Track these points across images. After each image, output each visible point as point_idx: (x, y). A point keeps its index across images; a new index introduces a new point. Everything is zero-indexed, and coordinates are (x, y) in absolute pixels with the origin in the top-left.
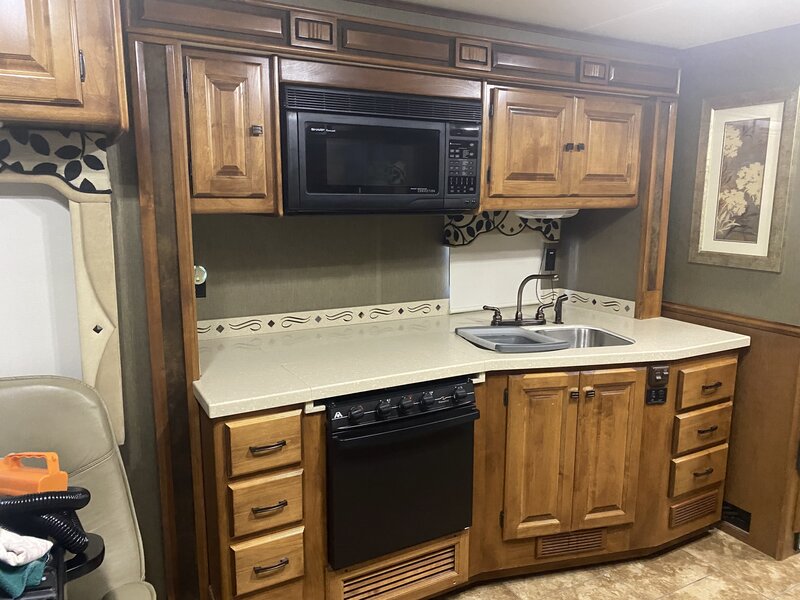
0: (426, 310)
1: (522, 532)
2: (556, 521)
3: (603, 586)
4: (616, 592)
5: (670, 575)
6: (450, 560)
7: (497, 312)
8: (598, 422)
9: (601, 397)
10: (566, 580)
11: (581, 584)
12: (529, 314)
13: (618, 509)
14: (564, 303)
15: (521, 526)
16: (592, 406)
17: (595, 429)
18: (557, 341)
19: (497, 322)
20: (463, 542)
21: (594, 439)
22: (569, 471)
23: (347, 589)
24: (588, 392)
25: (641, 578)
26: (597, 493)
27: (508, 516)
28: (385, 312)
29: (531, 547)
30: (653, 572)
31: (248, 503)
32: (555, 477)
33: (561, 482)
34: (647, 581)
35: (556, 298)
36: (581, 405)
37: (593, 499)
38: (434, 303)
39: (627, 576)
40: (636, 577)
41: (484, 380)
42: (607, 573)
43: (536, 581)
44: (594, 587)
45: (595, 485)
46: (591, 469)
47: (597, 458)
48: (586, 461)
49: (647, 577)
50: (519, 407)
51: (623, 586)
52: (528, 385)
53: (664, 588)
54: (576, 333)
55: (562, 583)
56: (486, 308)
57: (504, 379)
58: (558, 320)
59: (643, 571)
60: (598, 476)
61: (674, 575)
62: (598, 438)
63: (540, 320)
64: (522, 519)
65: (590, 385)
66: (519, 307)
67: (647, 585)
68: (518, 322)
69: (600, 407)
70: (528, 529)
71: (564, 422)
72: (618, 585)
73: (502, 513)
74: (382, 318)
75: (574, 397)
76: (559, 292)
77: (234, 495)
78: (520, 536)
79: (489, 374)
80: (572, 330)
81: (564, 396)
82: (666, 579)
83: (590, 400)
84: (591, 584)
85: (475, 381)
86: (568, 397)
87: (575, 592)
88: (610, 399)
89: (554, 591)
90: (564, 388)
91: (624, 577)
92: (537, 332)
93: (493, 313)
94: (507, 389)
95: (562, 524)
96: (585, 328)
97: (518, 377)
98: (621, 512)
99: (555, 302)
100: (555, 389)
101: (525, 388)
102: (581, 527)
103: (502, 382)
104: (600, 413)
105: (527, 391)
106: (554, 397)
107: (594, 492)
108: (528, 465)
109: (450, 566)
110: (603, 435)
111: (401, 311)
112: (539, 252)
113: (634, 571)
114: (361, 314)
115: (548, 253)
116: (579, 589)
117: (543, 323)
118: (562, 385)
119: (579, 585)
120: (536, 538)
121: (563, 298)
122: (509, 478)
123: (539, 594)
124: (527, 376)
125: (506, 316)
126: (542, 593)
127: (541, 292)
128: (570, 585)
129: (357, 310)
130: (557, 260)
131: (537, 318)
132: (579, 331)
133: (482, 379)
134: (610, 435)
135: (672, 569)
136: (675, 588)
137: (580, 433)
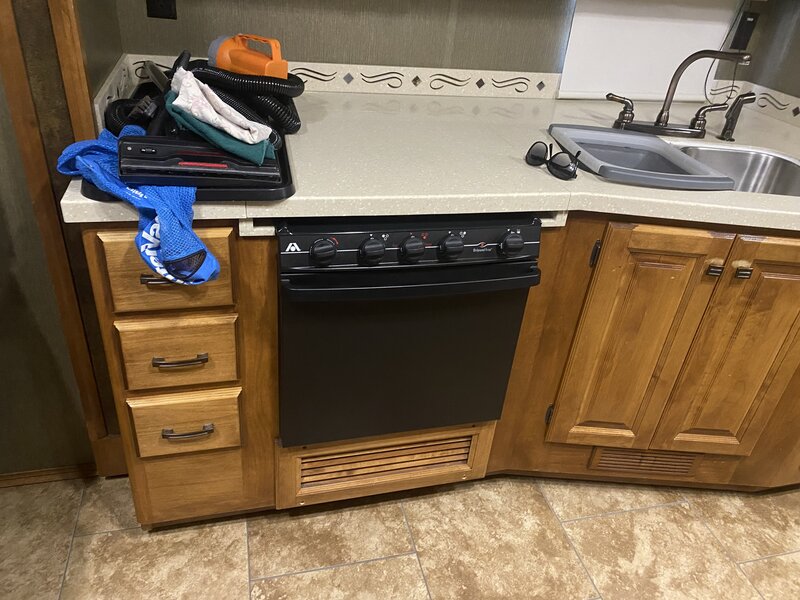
0: (520, 87)
1: (575, 438)
2: (629, 434)
3: (675, 521)
4: (691, 536)
5: (778, 528)
6: (463, 451)
7: (628, 106)
8: (742, 317)
9: (760, 281)
10: (624, 498)
11: (645, 511)
12: (679, 117)
13: (732, 435)
14: (746, 108)
15: (574, 430)
16: (738, 292)
17: (731, 326)
18: (713, 174)
19: (624, 124)
20: (486, 435)
21: (725, 339)
22: (669, 374)
23: (306, 466)
24: (739, 270)
25: (733, 521)
26: (704, 411)
27: (559, 415)
28: (455, 82)
29: (584, 456)
30: (753, 517)
31: (147, 351)
32: (644, 378)
33: (651, 388)
34: (740, 529)
35: (734, 96)
36: (720, 287)
37: (696, 417)
38: (535, 77)
39: (714, 514)
40: (726, 518)
41: (564, 224)
42: (687, 502)
43: (582, 489)
44: (661, 519)
45: (705, 400)
46: (706, 378)
47: (721, 365)
48: (700, 367)
49: (742, 521)
50: (614, 273)
51: (703, 528)
52: (639, 242)
53: (764, 547)
54: (750, 159)
55: (617, 501)
56: (610, 98)
57: (600, 227)
58: (726, 134)
59: (740, 512)
60: (714, 390)
61: (784, 529)
62: (733, 338)
63: (697, 129)
64: (578, 422)
65: (747, 259)
66: (668, 102)
67: (739, 536)
68: (659, 128)
69: (752, 295)
70: (585, 435)
71: (683, 307)
72: (696, 526)
73: (552, 407)
74: (448, 90)
75: (711, 274)
76: (741, 86)
77: (123, 338)
78: (569, 441)
79: (573, 215)
80: (746, 154)
81: (697, 267)
82: (772, 533)
83: (739, 283)
84: (658, 514)
85: (546, 223)
86: (702, 271)
87: (631, 520)
88: (776, 285)
89: (603, 511)
90: (700, 257)
91: (709, 513)
92: (685, 150)
93: (621, 107)
94: (600, 243)
95: (638, 439)
96: (768, 154)
97: (623, 228)
98: (733, 441)
99: (731, 102)
100: (684, 257)
101: (632, 245)
102: (665, 447)
103: (594, 231)
104: (748, 304)
105: (634, 253)
106: (677, 268)
107: (699, 409)
108: (607, 356)
109: (462, 457)
110: (742, 336)
111: (480, 83)
112: (730, 14)
113: (727, 509)
114: (416, 80)
115: (744, 18)
116: (638, 518)
117: (700, 135)
118: (697, 251)
119: (640, 511)
120: (594, 447)
121: (746, 98)
122: (572, 370)
123: (580, 510)
124: (641, 228)
125: (641, 116)
126: (585, 509)
127: (712, 83)
128: (628, 508)
129: (410, 72)
130: (756, 34)
131: (692, 126)
132: (757, 158)
133: (560, 221)
134: (754, 339)
135: (784, 518)
136: (781, 550)
137: (705, 329)
